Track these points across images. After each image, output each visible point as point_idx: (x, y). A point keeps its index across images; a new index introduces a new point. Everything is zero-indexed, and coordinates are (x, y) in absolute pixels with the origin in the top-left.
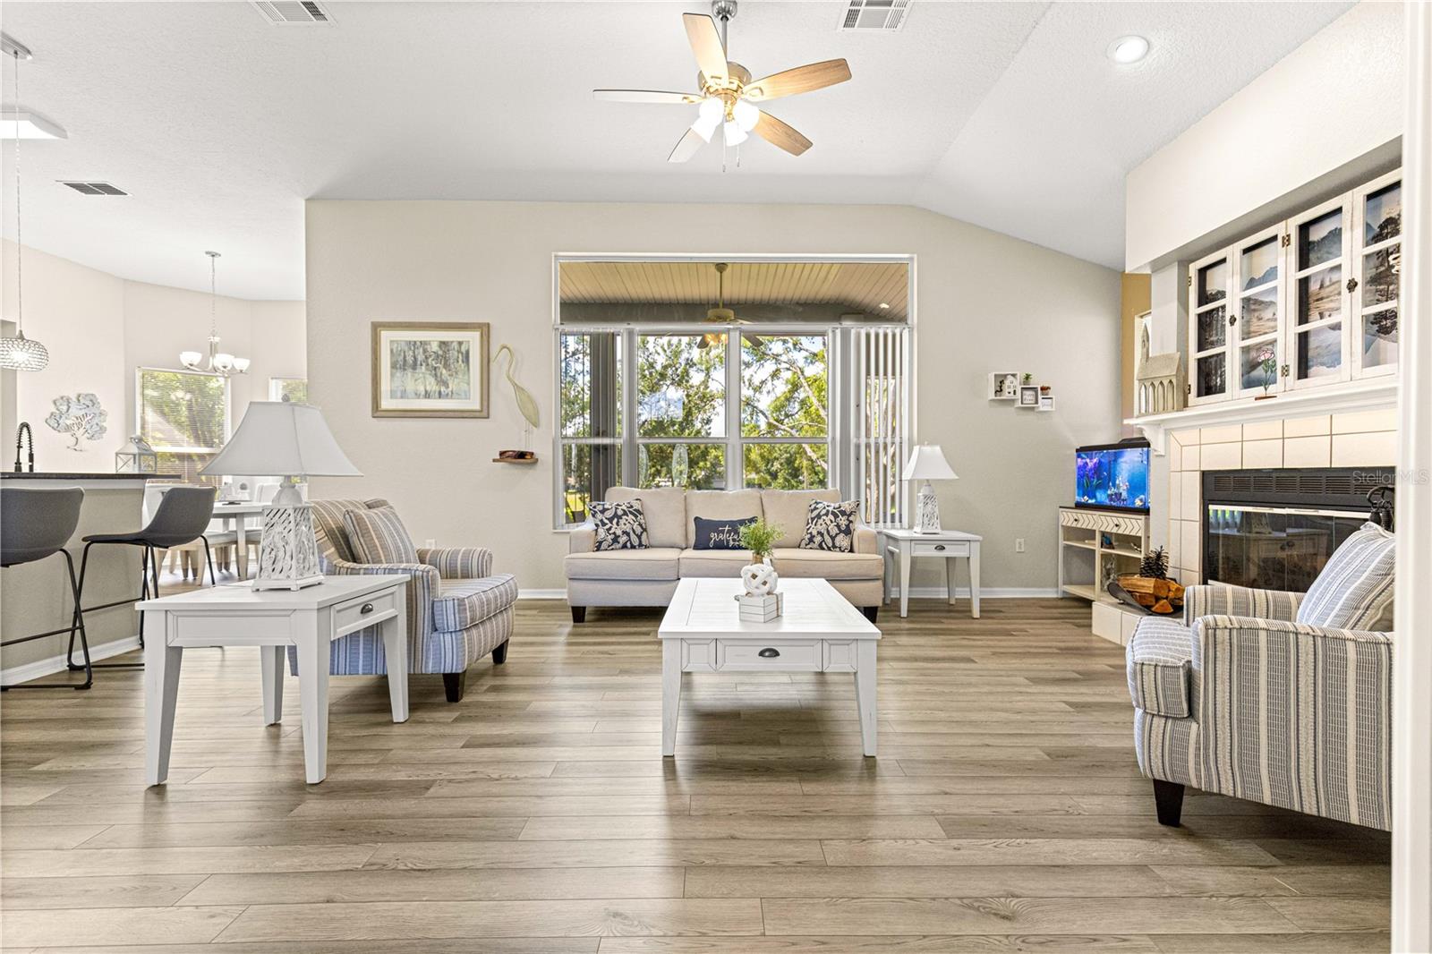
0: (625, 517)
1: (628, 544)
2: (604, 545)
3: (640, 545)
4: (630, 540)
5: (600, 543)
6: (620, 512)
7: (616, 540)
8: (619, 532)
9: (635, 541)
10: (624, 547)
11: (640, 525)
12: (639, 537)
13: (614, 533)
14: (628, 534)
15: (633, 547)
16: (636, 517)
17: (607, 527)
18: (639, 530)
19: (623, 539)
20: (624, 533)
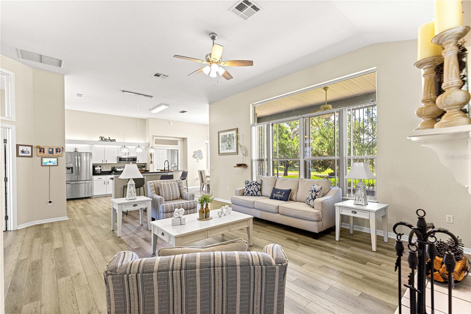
0: (253, 186)
1: (253, 194)
2: (245, 194)
3: (257, 195)
4: (253, 193)
5: (244, 193)
6: (252, 184)
7: (249, 193)
8: (250, 190)
9: (255, 194)
10: (252, 195)
11: (258, 188)
12: (257, 192)
13: (248, 191)
14: (253, 191)
15: (255, 195)
16: (257, 186)
17: (247, 188)
18: (257, 190)
19: (251, 193)
20: (251, 191)
